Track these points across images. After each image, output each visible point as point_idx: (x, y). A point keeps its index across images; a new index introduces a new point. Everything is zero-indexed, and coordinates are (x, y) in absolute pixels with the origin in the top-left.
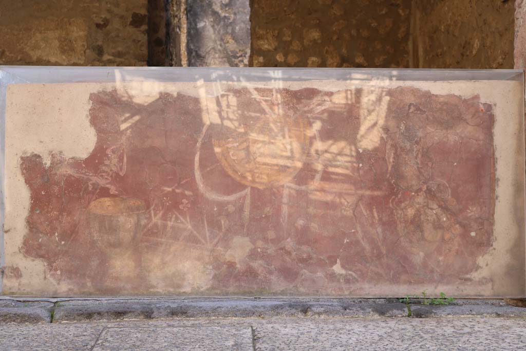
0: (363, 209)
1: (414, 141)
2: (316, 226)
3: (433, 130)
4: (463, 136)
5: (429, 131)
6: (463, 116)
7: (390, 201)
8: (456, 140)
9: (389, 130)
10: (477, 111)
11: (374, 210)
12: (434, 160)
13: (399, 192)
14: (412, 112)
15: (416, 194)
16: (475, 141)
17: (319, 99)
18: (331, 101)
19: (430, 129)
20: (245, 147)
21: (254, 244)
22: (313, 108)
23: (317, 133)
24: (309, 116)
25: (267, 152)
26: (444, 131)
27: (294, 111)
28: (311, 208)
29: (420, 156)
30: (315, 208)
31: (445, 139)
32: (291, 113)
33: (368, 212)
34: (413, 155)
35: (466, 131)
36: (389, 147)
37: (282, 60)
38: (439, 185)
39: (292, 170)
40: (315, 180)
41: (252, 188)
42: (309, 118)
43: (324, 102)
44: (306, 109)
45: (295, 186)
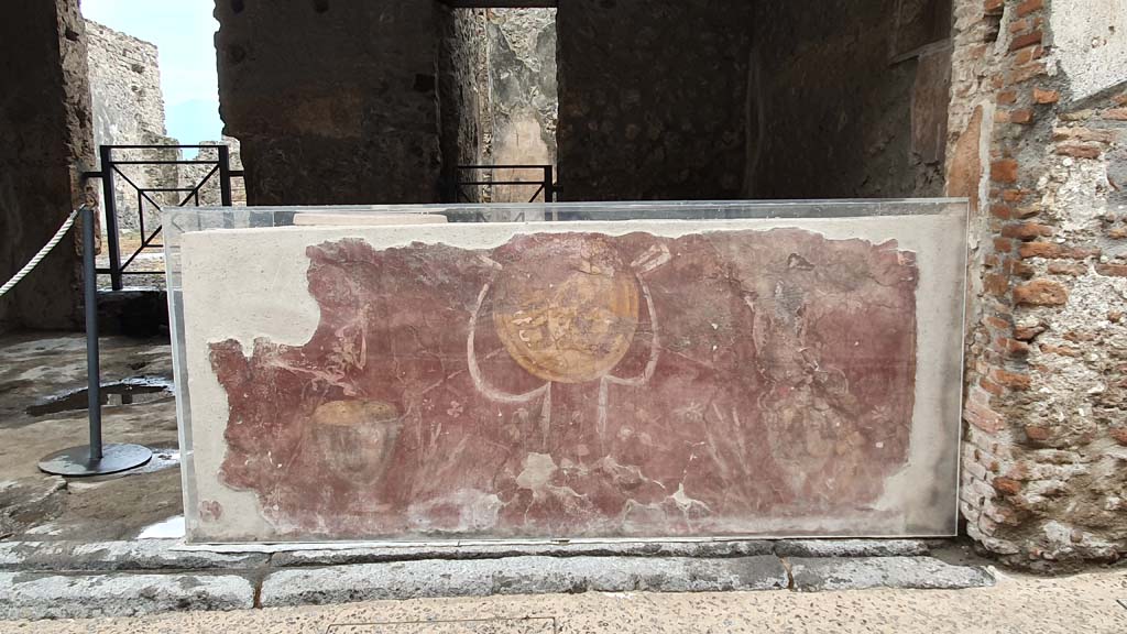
0: (716, 410)
1: (795, 311)
2: (648, 437)
3: (825, 294)
4: (870, 301)
5: (818, 296)
6: (870, 271)
7: (758, 399)
8: (858, 308)
9: (757, 296)
10: (893, 263)
11: (735, 413)
12: (825, 338)
13: (772, 386)
14: (794, 267)
15: (797, 389)
16: (887, 309)
17: (652, 248)
18: (671, 252)
19: (820, 293)
20: (541, 322)
21: (558, 464)
22: (644, 263)
23: (649, 301)
24: (638, 275)
25: (575, 330)
26: (842, 294)
27: (615, 268)
28: (641, 411)
29: (803, 332)
30: (647, 410)
31: (843, 308)
32: (610, 271)
33: (725, 416)
34: (793, 331)
35: (875, 294)
36: (757, 320)
37: (596, 129)
38: (830, 375)
39: (612, 355)
40: (647, 370)
41: (554, 383)
42: (637, 279)
43: (660, 253)
44: (633, 264)
45: (616, 380)
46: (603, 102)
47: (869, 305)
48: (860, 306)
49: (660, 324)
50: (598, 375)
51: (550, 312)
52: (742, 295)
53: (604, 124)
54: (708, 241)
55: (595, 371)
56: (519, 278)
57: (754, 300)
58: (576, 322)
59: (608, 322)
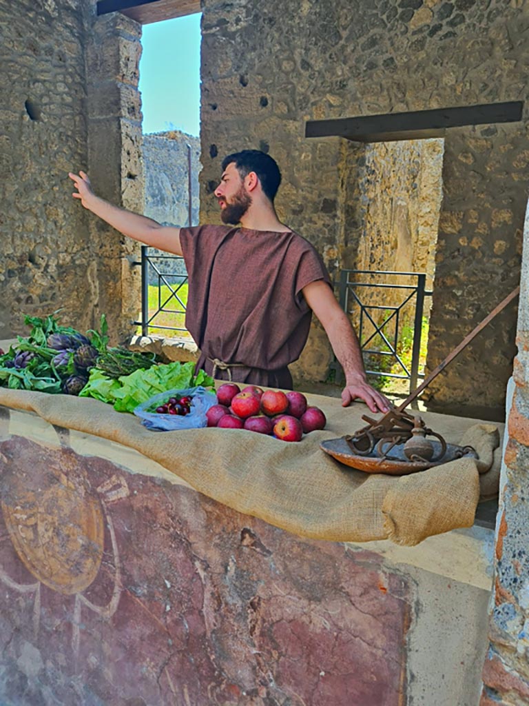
0: (169, 679)
1: (249, 601)
2: (111, 675)
3: (284, 594)
4: (341, 624)
5: (275, 593)
6: (343, 584)
7: (209, 687)
8: (325, 628)
9: (208, 566)
10: (375, 585)
11: (186, 690)
12: (284, 650)
13: (223, 680)
14: (247, 546)
15: (249, 698)
16: (364, 645)
17: (114, 478)
18: (129, 488)
19: (278, 590)
20: (33, 523)
21: (44, 663)
22: (108, 491)
23: (112, 533)
24: (103, 503)
25: (56, 540)
26: (304, 602)
27: (85, 489)
28: (106, 644)
29: (257, 631)
30: (111, 646)
31: (305, 619)
32: (82, 490)
33: (177, 690)
34: (246, 625)
35: (348, 618)
36: (207, 595)
37: (466, 244)
38: (288, 699)
39: (84, 577)
40: (111, 603)
41: (42, 585)
42: (102, 505)
43: (119, 486)
44: (99, 489)
45: (87, 603)
46: (475, 221)
47: (340, 629)
48: (328, 626)
49: (121, 561)
50: (74, 591)
51: (39, 515)
52: (193, 558)
53: (474, 240)
54: (159, 486)
55: (71, 587)
56: (19, 475)
57: (205, 570)
58: (57, 533)
59: (81, 541)
